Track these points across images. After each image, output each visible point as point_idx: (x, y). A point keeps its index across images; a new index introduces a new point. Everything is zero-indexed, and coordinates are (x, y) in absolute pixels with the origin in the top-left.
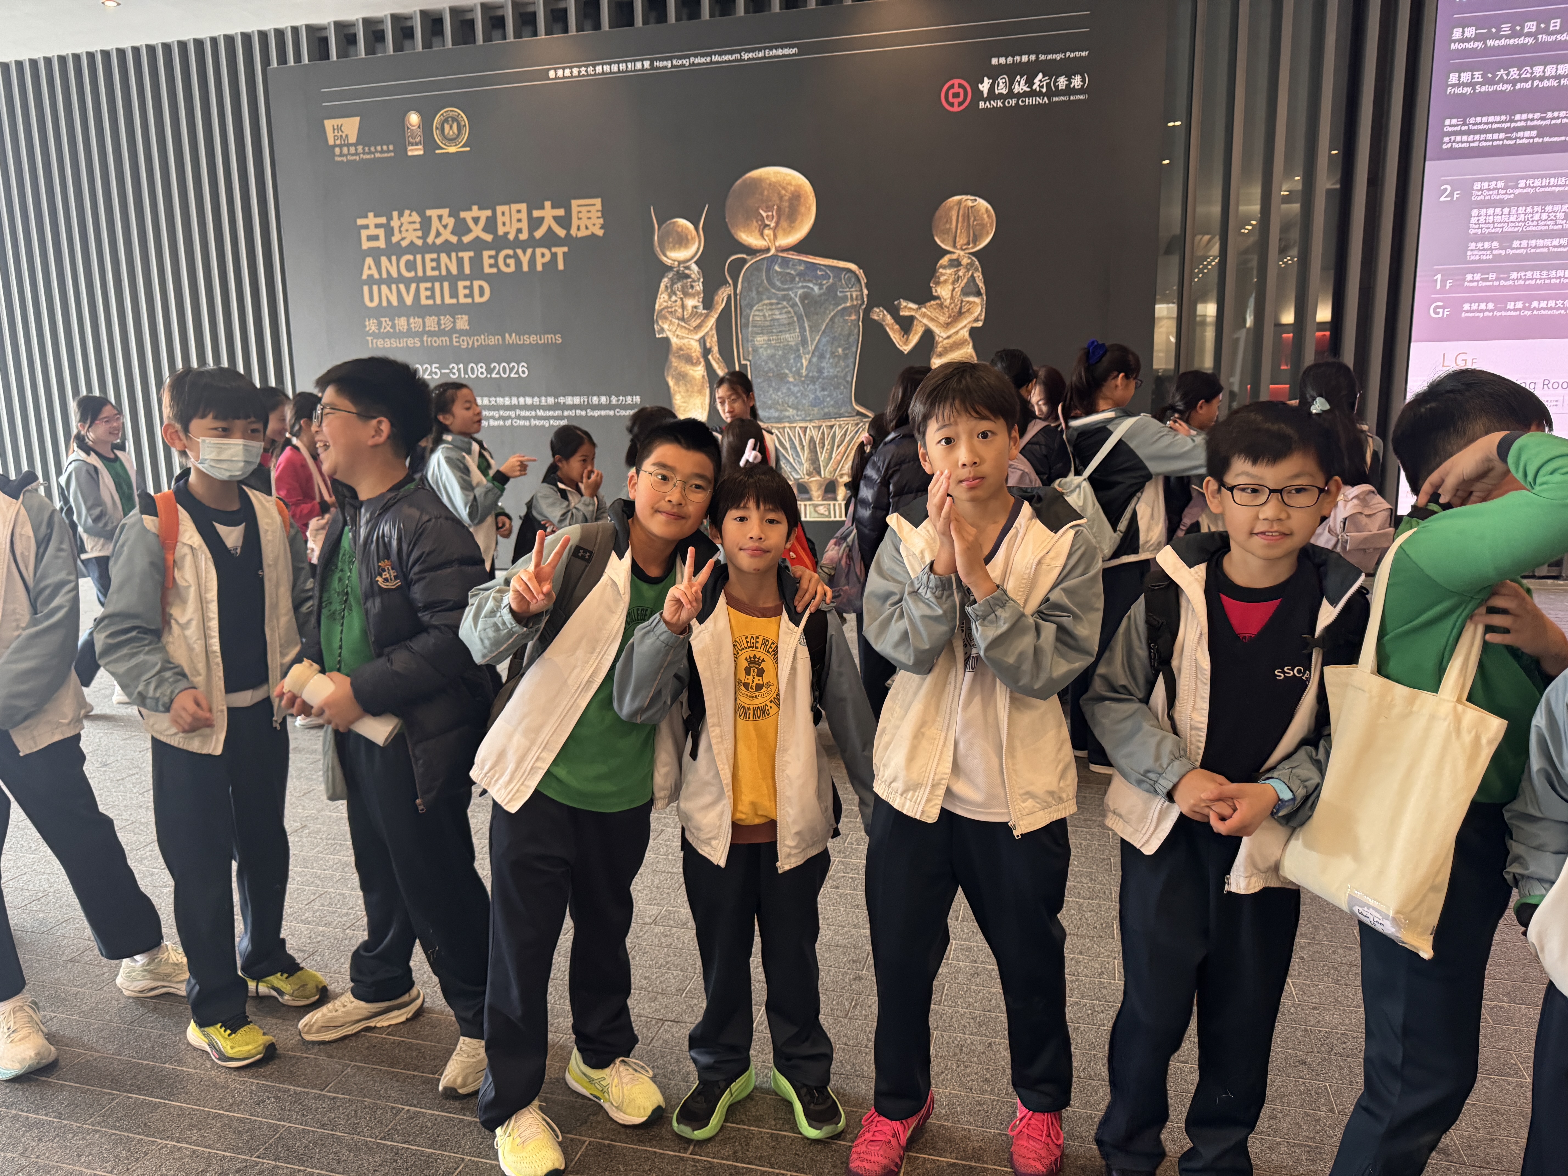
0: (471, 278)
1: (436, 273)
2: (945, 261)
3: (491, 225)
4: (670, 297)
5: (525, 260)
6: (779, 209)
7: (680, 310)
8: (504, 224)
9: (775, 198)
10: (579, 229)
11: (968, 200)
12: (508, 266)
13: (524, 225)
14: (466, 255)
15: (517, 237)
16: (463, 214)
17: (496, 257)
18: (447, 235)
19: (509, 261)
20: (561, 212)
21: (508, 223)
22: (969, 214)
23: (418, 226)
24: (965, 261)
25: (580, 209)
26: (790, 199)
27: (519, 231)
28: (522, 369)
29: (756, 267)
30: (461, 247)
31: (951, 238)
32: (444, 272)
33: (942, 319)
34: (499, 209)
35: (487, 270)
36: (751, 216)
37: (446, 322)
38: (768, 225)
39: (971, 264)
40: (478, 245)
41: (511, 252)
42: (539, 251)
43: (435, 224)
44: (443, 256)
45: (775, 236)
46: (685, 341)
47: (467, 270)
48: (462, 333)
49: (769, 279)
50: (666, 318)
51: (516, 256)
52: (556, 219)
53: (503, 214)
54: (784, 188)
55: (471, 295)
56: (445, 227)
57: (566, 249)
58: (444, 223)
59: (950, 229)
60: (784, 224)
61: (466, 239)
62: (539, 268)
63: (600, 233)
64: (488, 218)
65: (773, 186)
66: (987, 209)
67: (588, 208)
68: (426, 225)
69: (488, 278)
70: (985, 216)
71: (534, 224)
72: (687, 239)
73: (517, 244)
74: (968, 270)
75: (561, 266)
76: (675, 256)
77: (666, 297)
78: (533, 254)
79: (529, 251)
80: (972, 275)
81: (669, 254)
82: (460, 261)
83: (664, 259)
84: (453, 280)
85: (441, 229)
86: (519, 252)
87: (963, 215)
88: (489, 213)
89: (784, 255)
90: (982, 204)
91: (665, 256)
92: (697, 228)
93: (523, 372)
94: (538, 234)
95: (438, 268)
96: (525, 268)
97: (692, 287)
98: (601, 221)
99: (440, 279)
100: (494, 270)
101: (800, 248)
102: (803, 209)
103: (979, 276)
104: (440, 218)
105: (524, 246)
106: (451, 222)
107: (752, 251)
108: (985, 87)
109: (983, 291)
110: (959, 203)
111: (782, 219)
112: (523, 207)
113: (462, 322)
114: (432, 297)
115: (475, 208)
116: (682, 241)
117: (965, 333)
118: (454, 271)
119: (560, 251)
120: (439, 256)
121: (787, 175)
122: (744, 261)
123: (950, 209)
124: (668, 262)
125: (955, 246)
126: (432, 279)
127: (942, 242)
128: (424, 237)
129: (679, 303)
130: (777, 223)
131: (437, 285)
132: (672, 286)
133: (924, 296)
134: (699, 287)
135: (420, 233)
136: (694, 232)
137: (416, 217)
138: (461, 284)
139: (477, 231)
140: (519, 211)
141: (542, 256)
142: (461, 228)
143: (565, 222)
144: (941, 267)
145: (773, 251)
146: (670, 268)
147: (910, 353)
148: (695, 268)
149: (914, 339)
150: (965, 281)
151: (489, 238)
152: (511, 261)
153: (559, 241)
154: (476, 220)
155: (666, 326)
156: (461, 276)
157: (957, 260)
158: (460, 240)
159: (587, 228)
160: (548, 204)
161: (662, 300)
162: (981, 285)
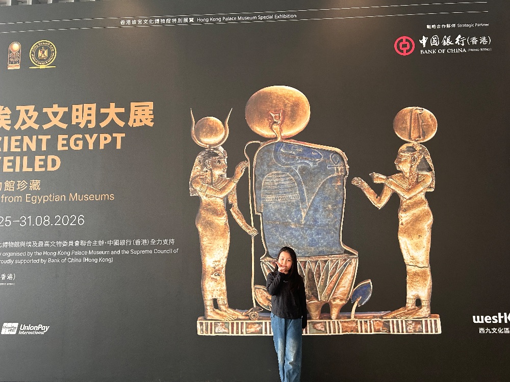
0: (46, 154)
1: (19, 150)
2: (404, 147)
3: (67, 118)
4: (202, 168)
5: (91, 142)
6: (284, 112)
7: (209, 178)
8: (77, 117)
9: (281, 106)
10: (135, 121)
11: (417, 110)
12: (77, 145)
13: (93, 118)
14: (44, 138)
15: (86, 125)
16: (45, 110)
17: (68, 140)
18: (31, 123)
19: (78, 142)
20: (122, 110)
21: (80, 116)
22: (418, 118)
23: (8, 117)
24: (418, 148)
25: (136, 108)
26: (292, 106)
27: (89, 122)
28: (81, 220)
29: (267, 150)
30: (41, 131)
31: (407, 133)
32: (25, 149)
33: (405, 186)
34: (75, 107)
35: (60, 148)
36: (263, 115)
37: (22, 185)
38: (275, 122)
39: (423, 150)
40: (55, 131)
41: (81, 136)
42: (102, 136)
43: (23, 115)
44: (26, 139)
45: (281, 130)
46: (214, 198)
47: (44, 148)
48: (34, 193)
49: (276, 157)
50: (198, 183)
51: (84, 139)
52: (118, 114)
53: (77, 110)
54: (287, 99)
55: (45, 166)
56: (30, 118)
57: (124, 135)
58: (29, 115)
59: (405, 127)
60: (287, 121)
61: (46, 127)
62: (102, 147)
64: (65, 112)
65: (279, 97)
66: (430, 115)
67: (143, 108)
68: (15, 116)
69: (60, 154)
70: (430, 120)
71: (101, 117)
72: (217, 130)
73: (86, 130)
74: (421, 154)
75: (119, 147)
76: (207, 140)
77: (199, 168)
78: (98, 139)
79: (95, 136)
80: (424, 157)
81: (202, 139)
82: (39, 142)
83: (199, 143)
84: (31, 155)
85: (27, 119)
86: (87, 136)
87: (415, 119)
88: (66, 109)
89: (288, 141)
90: (427, 112)
91: (200, 141)
92: (224, 124)
93: (81, 222)
94: (103, 124)
95: (21, 146)
96: (91, 147)
97: (219, 162)
98: (152, 117)
99: (22, 154)
100: (66, 148)
101: (299, 137)
102: (301, 113)
103: (428, 158)
104: (27, 112)
105: (91, 132)
106: (36, 114)
107: (264, 139)
108: (424, 41)
109: (433, 168)
110: (411, 111)
111: (286, 119)
112: (94, 106)
113: (35, 185)
114: (14, 166)
115: (56, 106)
116: (213, 131)
117: (422, 196)
118: (33, 148)
119: (119, 136)
120: (22, 139)
121: (289, 91)
122: (259, 145)
123: (405, 115)
124: (202, 145)
125: (410, 138)
126: (15, 154)
127: (401, 135)
128: (12, 125)
129: (209, 172)
130: (283, 122)
131: (18, 158)
132: (204, 160)
133: (391, 170)
134: (224, 161)
135: (9, 122)
136: (222, 126)
137: (8, 111)
138: (37, 158)
139: (55, 121)
140: (90, 109)
141: (105, 140)
142: (43, 119)
143: (124, 117)
144: (402, 152)
145: (279, 139)
146: (203, 149)
147: (382, 209)
148: (221, 149)
149: (385, 199)
150: (419, 161)
151: (64, 126)
152: (80, 143)
154: (55, 114)
155: (198, 188)
156: (39, 152)
157: (412, 147)
158: (41, 128)
159: (141, 121)
160: (113, 105)
161: (196, 170)
162: (431, 164)
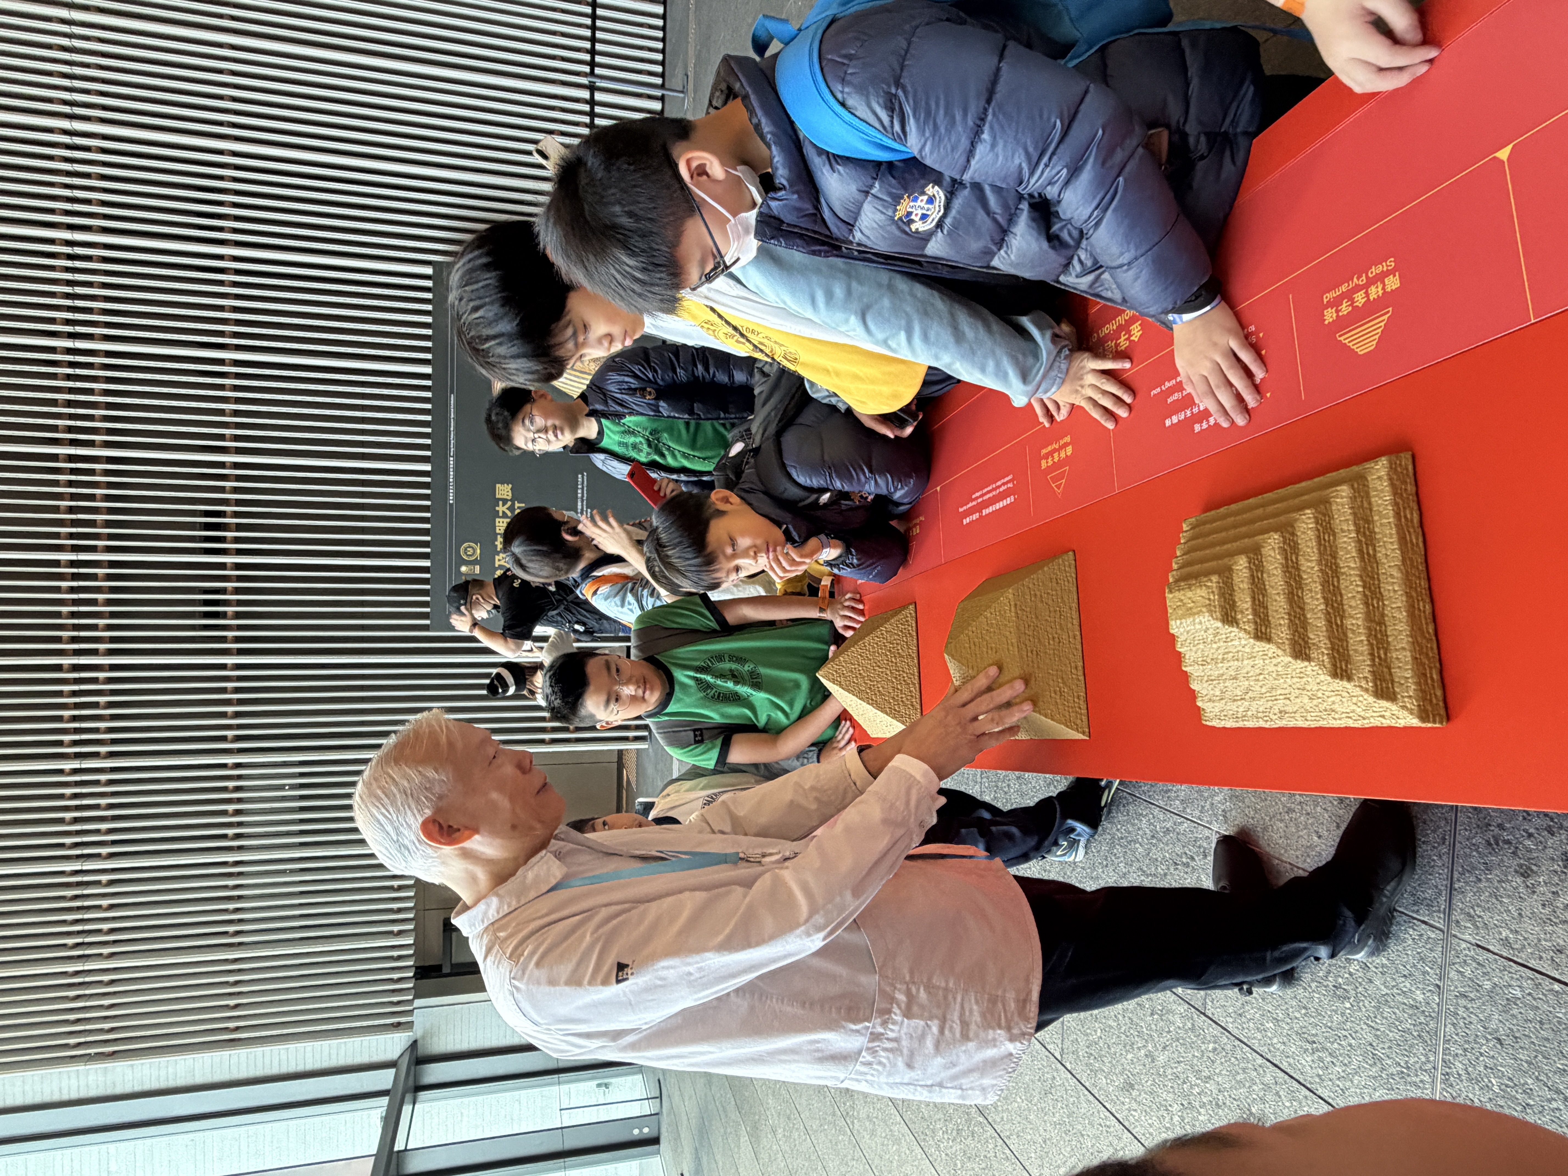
10: (508, 495)
20: (501, 503)
25: (500, 494)
63: (510, 486)
67: (500, 490)
98: (505, 484)
112: (498, 519)
143: (505, 501)
153: (513, 505)
159: (508, 492)
160: (497, 508)
